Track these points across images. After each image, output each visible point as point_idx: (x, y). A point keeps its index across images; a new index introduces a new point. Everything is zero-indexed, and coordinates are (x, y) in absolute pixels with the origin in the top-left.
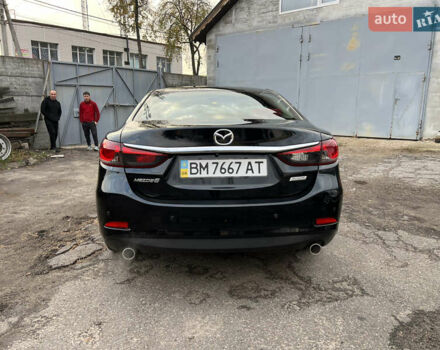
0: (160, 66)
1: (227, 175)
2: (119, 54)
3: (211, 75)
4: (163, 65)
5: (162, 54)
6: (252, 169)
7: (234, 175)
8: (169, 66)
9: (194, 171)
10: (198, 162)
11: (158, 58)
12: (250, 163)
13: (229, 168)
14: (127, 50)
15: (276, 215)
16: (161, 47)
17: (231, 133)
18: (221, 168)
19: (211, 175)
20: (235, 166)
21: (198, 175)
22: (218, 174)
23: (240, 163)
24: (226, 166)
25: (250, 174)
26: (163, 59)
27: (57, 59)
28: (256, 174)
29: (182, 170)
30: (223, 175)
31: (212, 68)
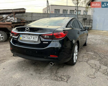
0: (84, 13)
1: (29, 40)
2: (74, 11)
3: (92, 14)
4: (85, 13)
5: (85, 10)
6: (34, 39)
7: (30, 40)
8: (87, 13)
9: (23, 38)
10: (23, 36)
11: (84, 11)
12: (34, 37)
13: (29, 38)
14: (76, 9)
15: (37, 52)
16: (84, 8)
17: (29, 29)
18: (28, 38)
19: (26, 39)
20: (31, 38)
21: (23, 39)
22: (27, 39)
23: (32, 37)
24: (29, 37)
25: (34, 40)
26: (85, 11)
27: (59, 13)
28: (35, 40)
29: (21, 37)
30: (28, 40)
31: (92, 13)
